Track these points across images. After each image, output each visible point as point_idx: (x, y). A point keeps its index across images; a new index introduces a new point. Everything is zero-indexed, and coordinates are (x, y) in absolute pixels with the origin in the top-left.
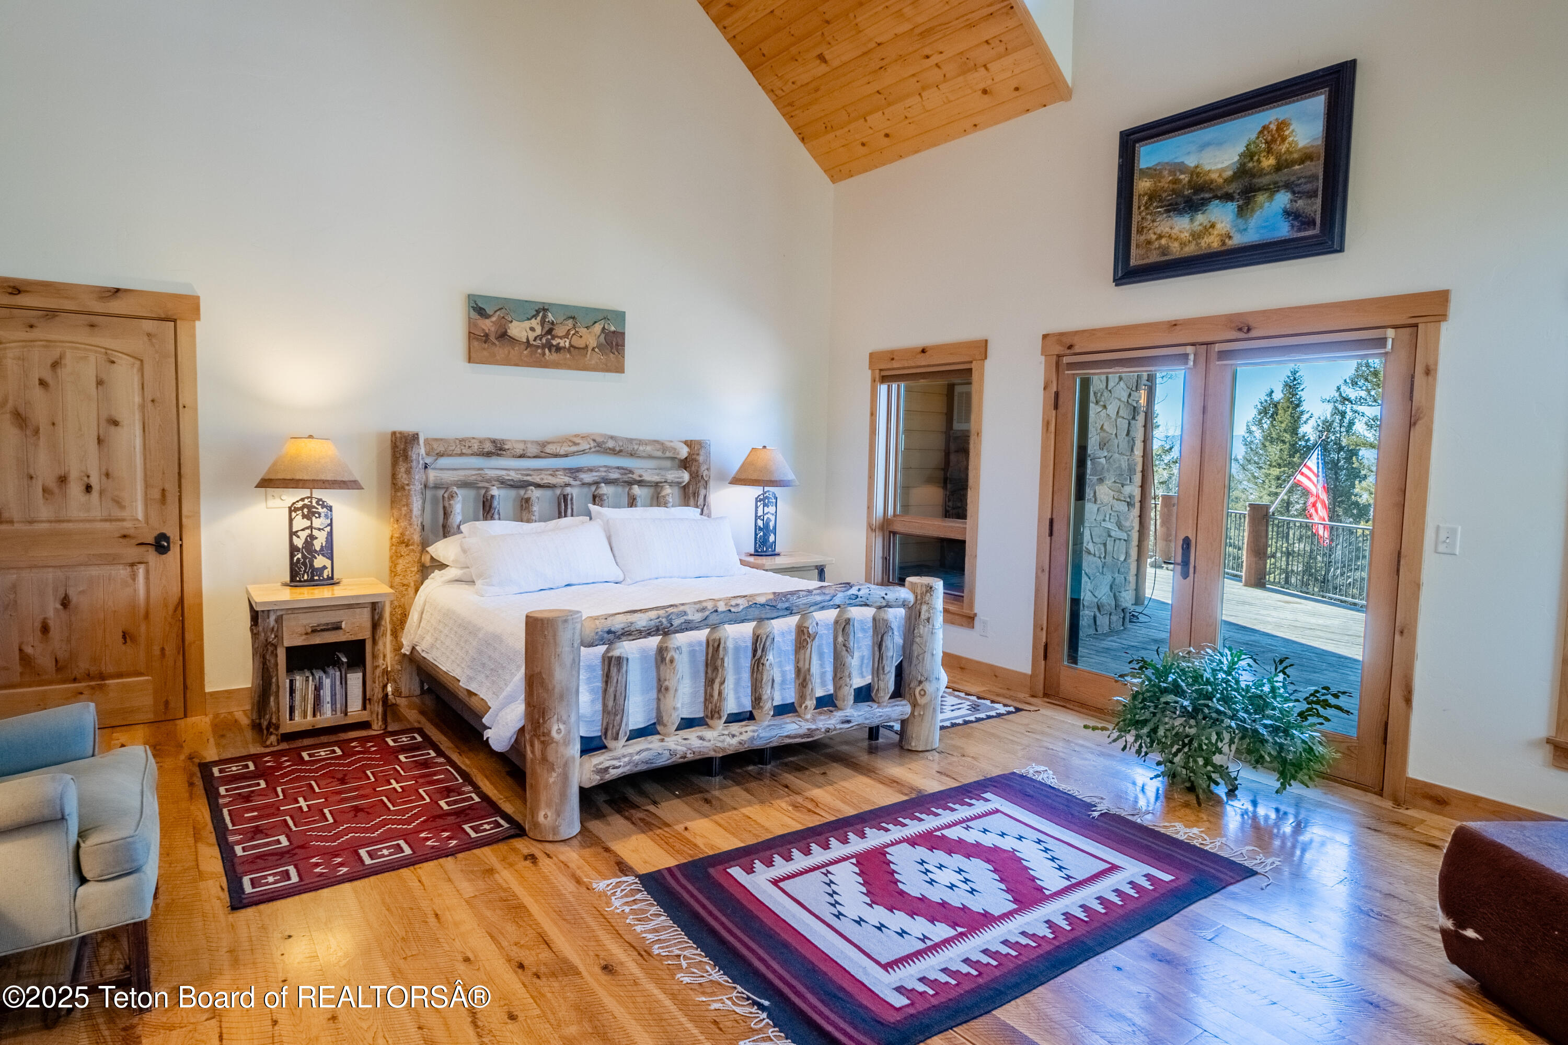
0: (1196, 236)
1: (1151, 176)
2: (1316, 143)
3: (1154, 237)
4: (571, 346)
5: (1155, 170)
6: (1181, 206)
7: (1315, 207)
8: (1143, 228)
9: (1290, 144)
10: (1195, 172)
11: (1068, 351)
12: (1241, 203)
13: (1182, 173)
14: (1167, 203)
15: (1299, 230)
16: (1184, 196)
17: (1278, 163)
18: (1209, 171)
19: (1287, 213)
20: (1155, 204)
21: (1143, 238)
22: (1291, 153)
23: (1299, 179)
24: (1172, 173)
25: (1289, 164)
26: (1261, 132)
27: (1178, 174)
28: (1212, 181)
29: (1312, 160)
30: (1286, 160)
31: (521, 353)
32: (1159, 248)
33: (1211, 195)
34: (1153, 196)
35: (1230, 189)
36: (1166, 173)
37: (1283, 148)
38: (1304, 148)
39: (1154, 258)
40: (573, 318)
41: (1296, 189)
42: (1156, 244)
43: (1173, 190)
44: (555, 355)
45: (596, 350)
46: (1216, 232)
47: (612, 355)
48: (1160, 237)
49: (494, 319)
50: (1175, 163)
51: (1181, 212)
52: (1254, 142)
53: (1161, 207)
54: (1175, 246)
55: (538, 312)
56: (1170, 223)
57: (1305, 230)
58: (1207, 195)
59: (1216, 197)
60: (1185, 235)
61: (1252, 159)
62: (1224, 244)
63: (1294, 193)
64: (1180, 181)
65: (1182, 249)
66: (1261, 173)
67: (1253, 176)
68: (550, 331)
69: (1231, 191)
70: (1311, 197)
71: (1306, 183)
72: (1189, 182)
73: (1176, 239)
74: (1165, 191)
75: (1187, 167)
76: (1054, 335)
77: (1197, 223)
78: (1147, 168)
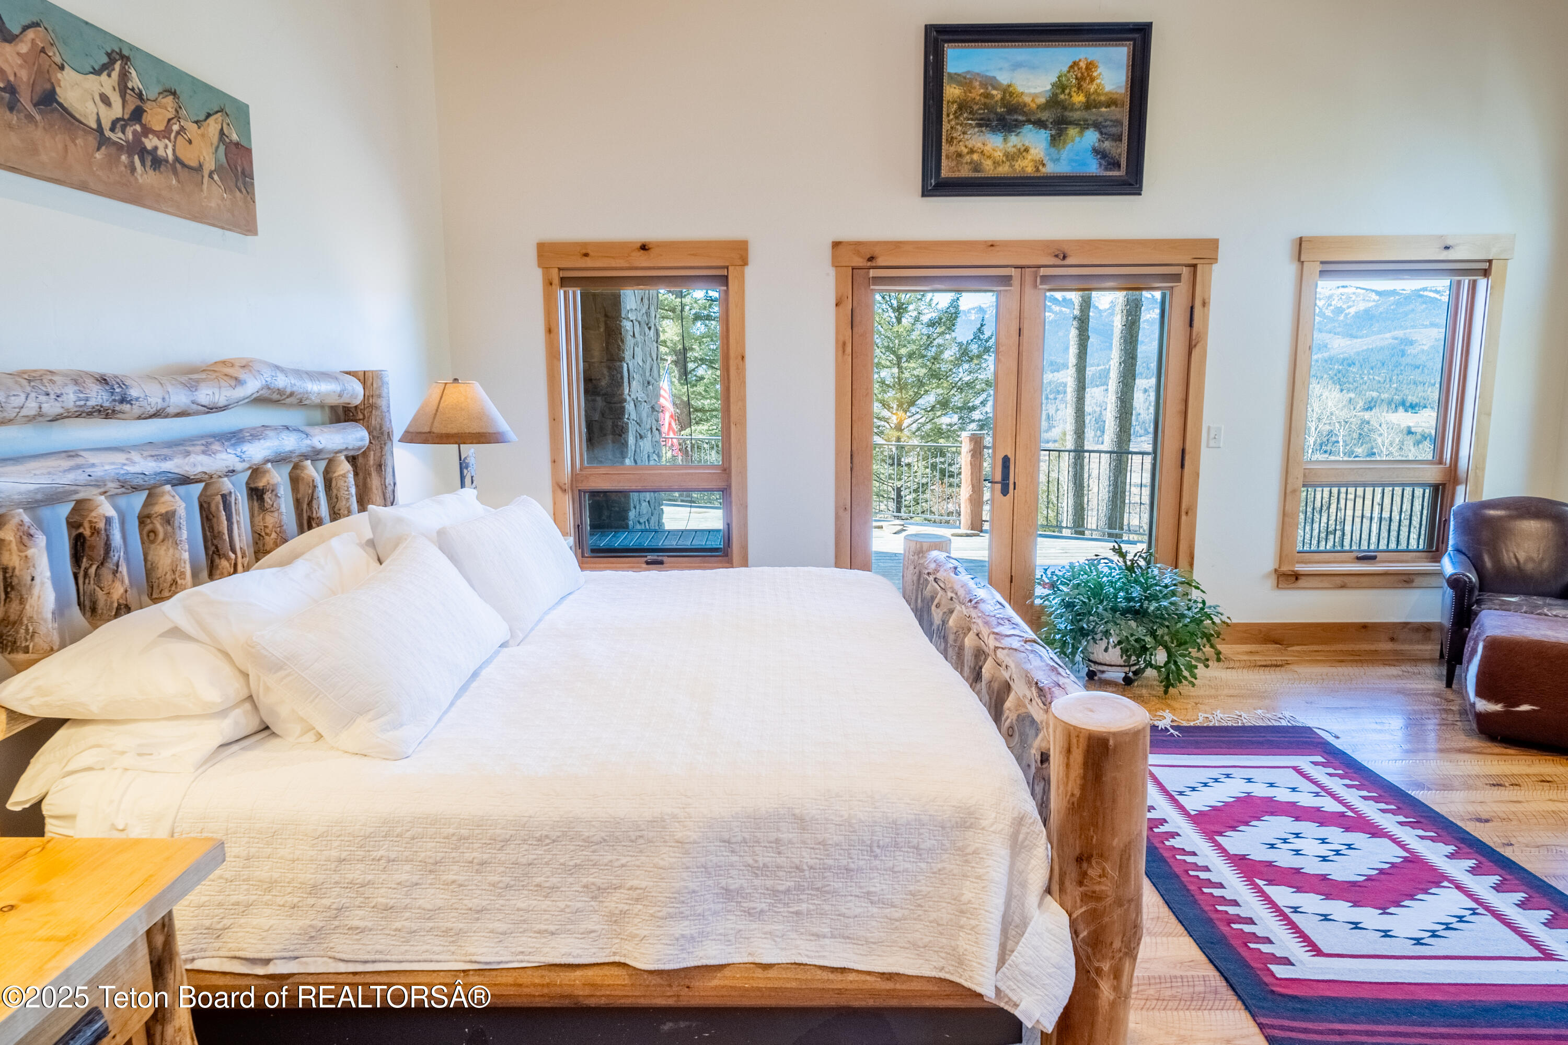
0: (1010, 157)
1: (960, 84)
2: (1119, 91)
3: (965, 151)
4: (177, 159)
5: (965, 78)
6: (994, 123)
7: (1121, 150)
8: (952, 138)
9: (1098, 85)
10: (1007, 91)
11: (869, 264)
12: (1053, 132)
13: (994, 88)
14: (979, 117)
15: (1106, 169)
16: (996, 113)
17: (1087, 101)
18: (1022, 93)
19: (1096, 151)
20: (965, 115)
21: (952, 149)
22: (1099, 95)
23: (1106, 120)
24: (984, 85)
25: (1097, 105)
26: (1071, 67)
27: (990, 88)
28: (1025, 105)
29: (1116, 106)
30: (1094, 100)
31: (92, 156)
32: (971, 163)
33: (1024, 118)
34: (963, 106)
35: (1044, 116)
36: (977, 84)
37: (1092, 88)
38: (1110, 93)
39: (965, 172)
40: (174, 93)
41: (1104, 130)
42: (968, 158)
43: (985, 104)
44: (151, 172)
45: (216, 177)
46: (1030, 157)
47: (238, 194)
48: (972, 151)
49: (24, 48)
50: (986, 76)
51: (994, 130)
52: (1066, 75)
53: (972, 120)
54: (988, 164)
55: (112, 62)
56: (982, 138)
57: (1111, 170)
58: (1020, 118)
59: (1029, 121)
60: (999, 155)
61: (1063, 92)
62: (1038, 170)
63: (1101, 133)
64: (993, 96)
65: (995, 168)
66: (1072, 108)
67: (1065, 108)
68: (137, 115)
69: (1044, 119)
70: (1116, 140)
71: (1111, 126)
72: (1003, 99)
73: (989, 157)
74: (977, 104)
75: (1000, 84)
76: (849, 244)
77: (1010, 144)
78: (955, 74)
